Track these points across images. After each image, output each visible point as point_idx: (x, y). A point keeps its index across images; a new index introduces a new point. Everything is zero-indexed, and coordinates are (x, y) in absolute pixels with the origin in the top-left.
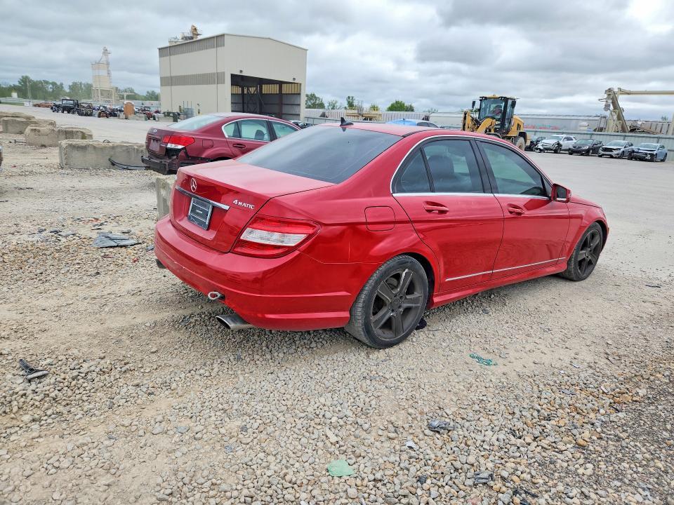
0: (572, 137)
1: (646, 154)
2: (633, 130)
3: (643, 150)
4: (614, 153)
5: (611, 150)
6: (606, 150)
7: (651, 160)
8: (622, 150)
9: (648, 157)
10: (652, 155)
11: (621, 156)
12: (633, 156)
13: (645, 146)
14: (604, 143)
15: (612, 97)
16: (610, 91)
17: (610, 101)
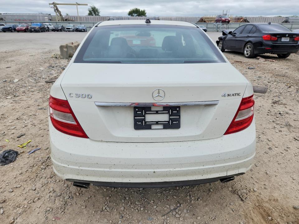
0: (51, 24)
2: (66, 20)
3: (80, 28)
4: (71, 30)
5: (69, 29)
6: (67, 29)
8: (73, 28)
9: (83, 30)
10: (84, 29)
11: (73, 31)
12: (77, 30)
13: (80, 26)
14: (64, 26)
15: (55, 6)
16: (54, 4)
17: (55, 8)
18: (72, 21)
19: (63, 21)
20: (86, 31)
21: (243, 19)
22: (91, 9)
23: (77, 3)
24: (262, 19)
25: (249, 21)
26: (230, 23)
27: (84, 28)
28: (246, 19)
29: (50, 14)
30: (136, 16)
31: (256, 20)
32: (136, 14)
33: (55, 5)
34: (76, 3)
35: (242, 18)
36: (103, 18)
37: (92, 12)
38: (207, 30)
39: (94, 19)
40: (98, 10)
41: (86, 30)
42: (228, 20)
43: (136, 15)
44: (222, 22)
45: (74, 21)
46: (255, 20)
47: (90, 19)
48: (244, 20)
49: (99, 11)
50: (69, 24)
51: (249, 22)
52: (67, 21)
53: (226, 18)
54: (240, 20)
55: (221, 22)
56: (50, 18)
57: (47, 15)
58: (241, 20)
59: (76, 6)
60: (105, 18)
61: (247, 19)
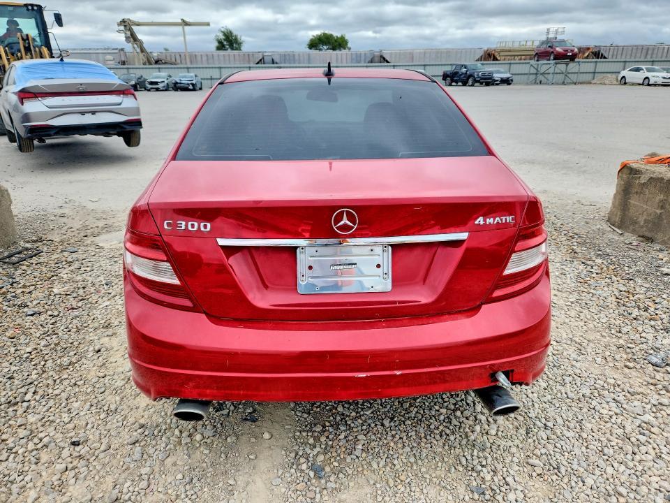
1: (188, 84)
2: (157, 62)
3: (185, 81)
4: (160, 86)
5: (156, 83)
6: (152, 83)
7: (194, 90)
8: (166, 82)
9: (191, 87)
10: (193, 85)
11: (166, 89)
12: (177, 87)
13: (185, 77)
14: (145, 76)
15: (128, 28)
16: (124, 22)
17: (129, 33)
18: (171, 64)
19: (150, 64)
20: (201, 89)
21: (590, 50)
22: (224, 37)
23: (182, 20)
24: (639, 51)
25: (606, 56)
26: (576, 60)
27: (194, 82)
28: (599, 51)
29: (122, 50)
30: (327, 49)
31: (624, 52)
32: (326, 45)
33: (126, 25)
34: (180, 21)
35: (588, 49)
36: (249, 55)
37: (225, 43)
38: (512, 80)
39: (227, 58)
40: (239, 37)
41: (199, 86)
42: (572, 51)
43: (325, 47)
44: (554, 59)
45: (175, 64)
46: (620, 52)
47: (216, 58)
48: (593, 53)
49: (241, 41)
50: (160, 72)
51: (605, 58)
52: (159, 64)
53: (566, 48)
54: (584, 54)
55: (552, 58)
56: (123, 59)
57: (116, 51)
58: (586, 54)
59: (181, 27)
60: (253, 55)
61: (602, 51)
